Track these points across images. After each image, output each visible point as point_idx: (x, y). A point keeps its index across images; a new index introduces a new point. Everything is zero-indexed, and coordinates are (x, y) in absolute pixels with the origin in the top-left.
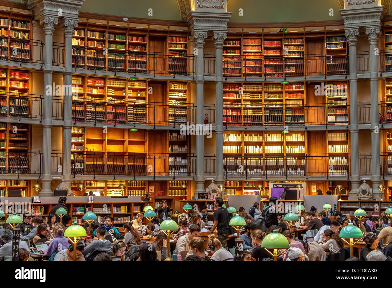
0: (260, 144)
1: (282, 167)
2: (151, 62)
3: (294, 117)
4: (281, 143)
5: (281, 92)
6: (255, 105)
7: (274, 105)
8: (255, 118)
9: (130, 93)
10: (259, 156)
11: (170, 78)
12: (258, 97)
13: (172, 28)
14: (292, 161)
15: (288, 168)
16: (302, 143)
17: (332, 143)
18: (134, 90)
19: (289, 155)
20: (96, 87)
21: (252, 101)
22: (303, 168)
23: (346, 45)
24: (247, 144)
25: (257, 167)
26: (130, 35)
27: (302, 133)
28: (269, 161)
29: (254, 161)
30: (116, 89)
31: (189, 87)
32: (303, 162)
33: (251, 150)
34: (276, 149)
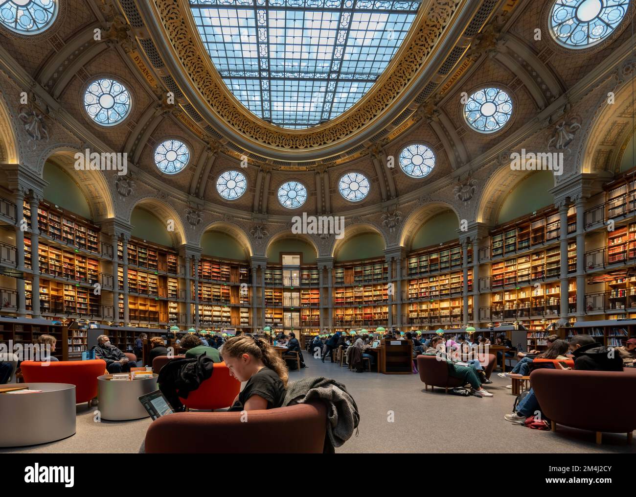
0: (210, 311)
1: (220, 322)
2: (160, 266)
3: (226, 300)
4: (219, 311)
5: (219, 288)
6: (207, 293)
7: (216, 294)
8: (208, 299)
9: (149, 280)
10: (210, 316)
11: (169, 274)
12: (209, 289)
13: (170, 251)
14: (224, 319)
15: (223, 322)
16: (229, 312)
17: (242, 312)
18: (151, 279)
19: (224, 317)
20: (131, 275)
21: (207, 291)
22: (230, 322)
23: (250, 271)
24: (205, 310)
25: (209, 321)
26: (149, 250)
27: (229, 307)
28: (215, 319)
29: (207, 318)
30: (142, 277)
31: (178, 281)
32: (229, 320)
33: (207, 313)
34: (217, 314)
